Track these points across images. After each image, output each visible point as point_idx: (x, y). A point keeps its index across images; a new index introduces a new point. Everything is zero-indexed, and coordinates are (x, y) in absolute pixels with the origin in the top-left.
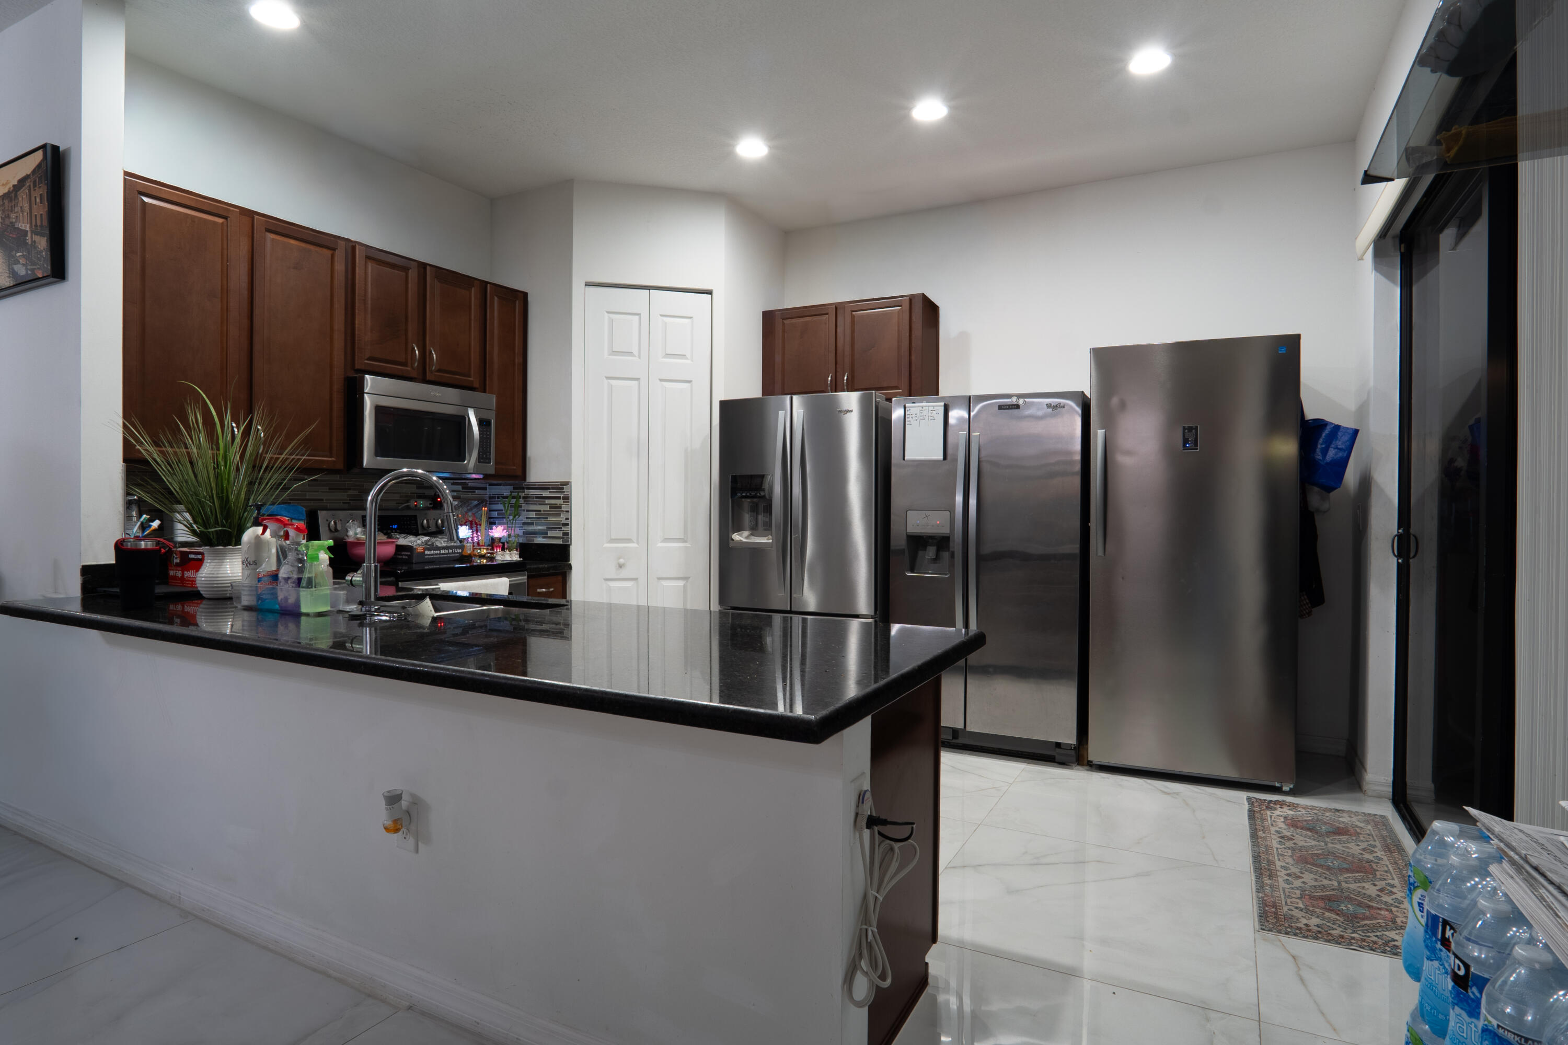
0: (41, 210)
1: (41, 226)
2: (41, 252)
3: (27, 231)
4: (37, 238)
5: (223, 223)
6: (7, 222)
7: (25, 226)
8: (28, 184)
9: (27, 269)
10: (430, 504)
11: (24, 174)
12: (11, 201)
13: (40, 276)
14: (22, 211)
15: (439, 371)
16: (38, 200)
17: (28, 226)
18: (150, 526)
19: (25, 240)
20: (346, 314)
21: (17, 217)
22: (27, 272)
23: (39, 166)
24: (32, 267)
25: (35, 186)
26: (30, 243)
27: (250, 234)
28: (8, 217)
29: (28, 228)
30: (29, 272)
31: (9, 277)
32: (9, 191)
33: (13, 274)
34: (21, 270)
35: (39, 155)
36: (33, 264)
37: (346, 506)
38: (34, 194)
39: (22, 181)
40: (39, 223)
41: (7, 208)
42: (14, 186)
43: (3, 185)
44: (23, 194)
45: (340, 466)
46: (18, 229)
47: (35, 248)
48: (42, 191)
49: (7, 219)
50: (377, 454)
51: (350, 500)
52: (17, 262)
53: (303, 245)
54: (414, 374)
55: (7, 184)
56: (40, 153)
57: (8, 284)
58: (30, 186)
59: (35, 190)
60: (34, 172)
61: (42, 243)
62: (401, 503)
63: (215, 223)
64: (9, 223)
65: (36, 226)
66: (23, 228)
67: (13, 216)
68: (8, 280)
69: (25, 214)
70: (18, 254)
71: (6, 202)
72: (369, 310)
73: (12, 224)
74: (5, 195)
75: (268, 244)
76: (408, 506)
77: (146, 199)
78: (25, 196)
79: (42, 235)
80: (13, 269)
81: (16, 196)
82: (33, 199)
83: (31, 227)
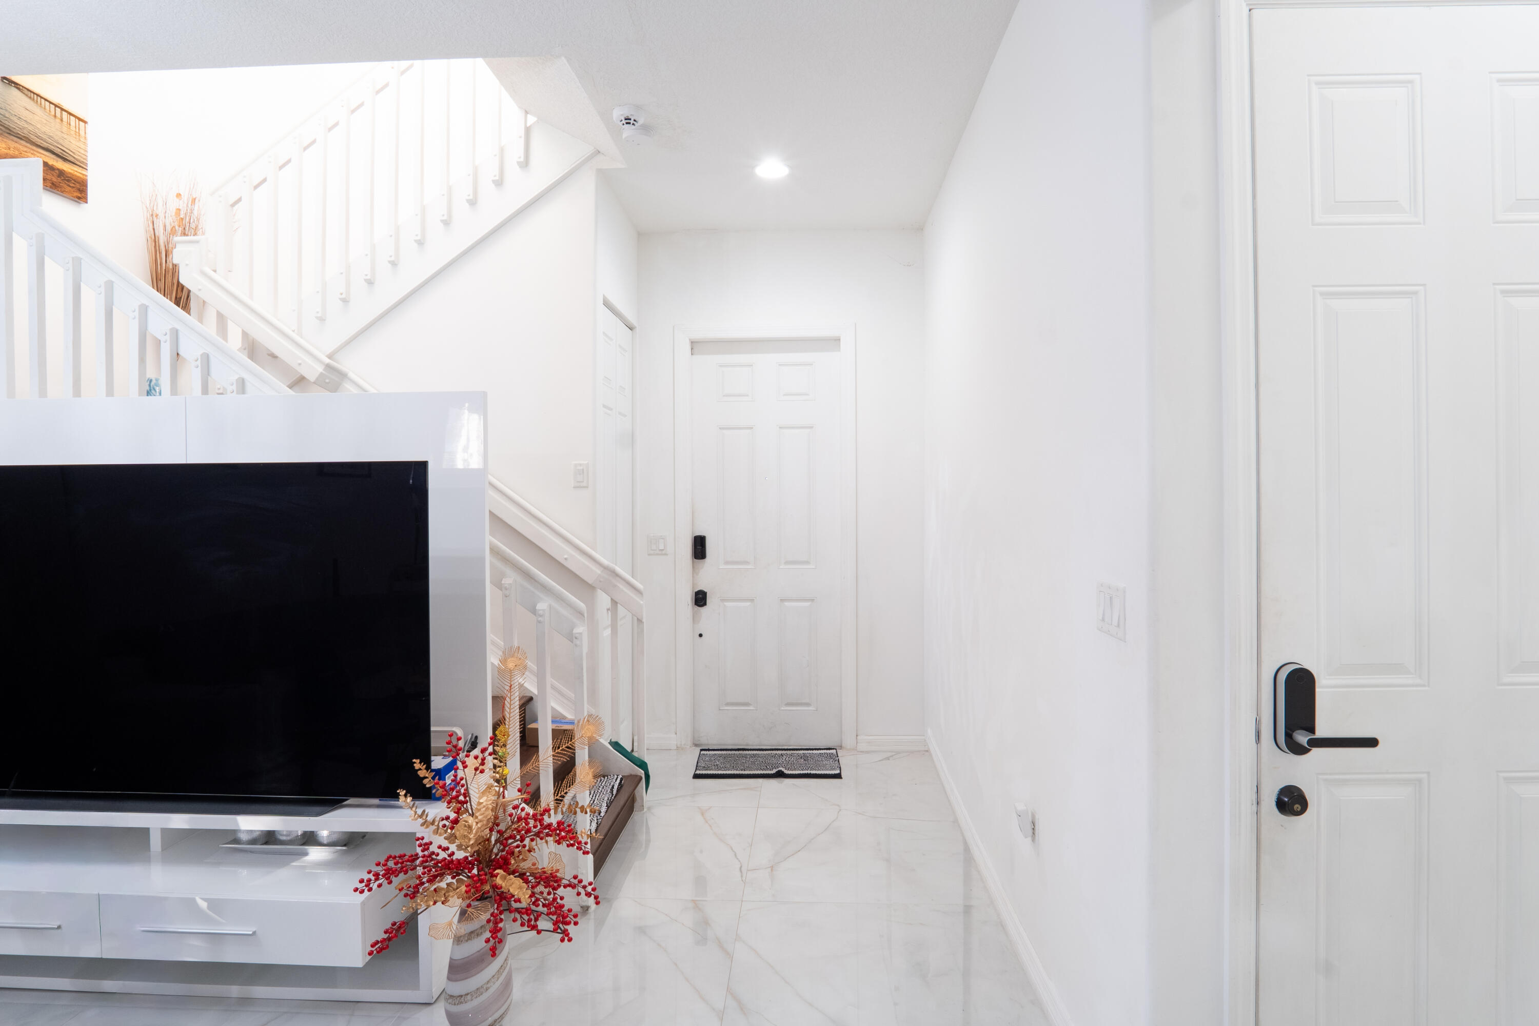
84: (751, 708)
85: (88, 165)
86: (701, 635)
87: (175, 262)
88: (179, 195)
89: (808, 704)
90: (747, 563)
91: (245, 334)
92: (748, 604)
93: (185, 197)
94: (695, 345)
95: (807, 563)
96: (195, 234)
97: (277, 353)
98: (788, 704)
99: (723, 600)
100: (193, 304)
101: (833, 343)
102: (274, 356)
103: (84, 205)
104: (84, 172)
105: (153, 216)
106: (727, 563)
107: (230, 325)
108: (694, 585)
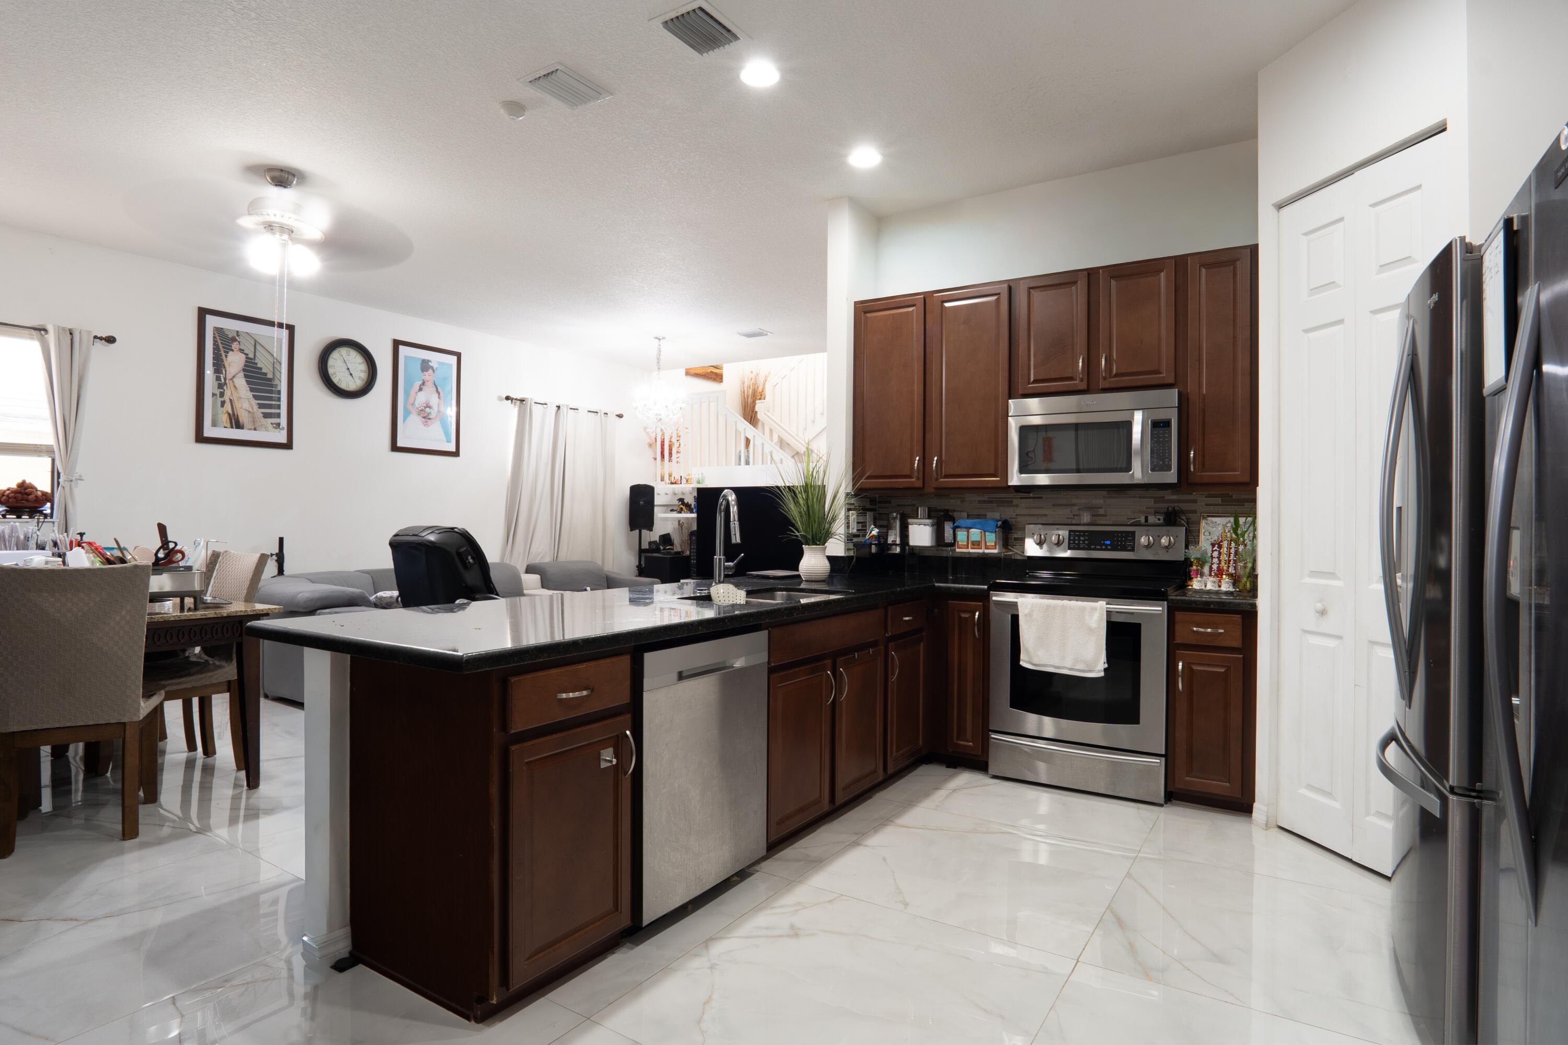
5: (913, 310)
45: (1003, 484)
50: (1021, 472)
53: (972, 301)
54: (1083, 386)
62: (1132, 519)
63: (907, 312)
76: (1137, 521)
77: (868, 315)
85: (724, 369)
87: (756, 410)
88: (752, 372)
91: (779, 436)
93: (754, 373)
96: (764, 399)
97: (789, 443)
100: (760, 425)
102: (788, 444)
103: (722, 384)
104: (720, 370)
105: (743, 383)
107: (774, 433)
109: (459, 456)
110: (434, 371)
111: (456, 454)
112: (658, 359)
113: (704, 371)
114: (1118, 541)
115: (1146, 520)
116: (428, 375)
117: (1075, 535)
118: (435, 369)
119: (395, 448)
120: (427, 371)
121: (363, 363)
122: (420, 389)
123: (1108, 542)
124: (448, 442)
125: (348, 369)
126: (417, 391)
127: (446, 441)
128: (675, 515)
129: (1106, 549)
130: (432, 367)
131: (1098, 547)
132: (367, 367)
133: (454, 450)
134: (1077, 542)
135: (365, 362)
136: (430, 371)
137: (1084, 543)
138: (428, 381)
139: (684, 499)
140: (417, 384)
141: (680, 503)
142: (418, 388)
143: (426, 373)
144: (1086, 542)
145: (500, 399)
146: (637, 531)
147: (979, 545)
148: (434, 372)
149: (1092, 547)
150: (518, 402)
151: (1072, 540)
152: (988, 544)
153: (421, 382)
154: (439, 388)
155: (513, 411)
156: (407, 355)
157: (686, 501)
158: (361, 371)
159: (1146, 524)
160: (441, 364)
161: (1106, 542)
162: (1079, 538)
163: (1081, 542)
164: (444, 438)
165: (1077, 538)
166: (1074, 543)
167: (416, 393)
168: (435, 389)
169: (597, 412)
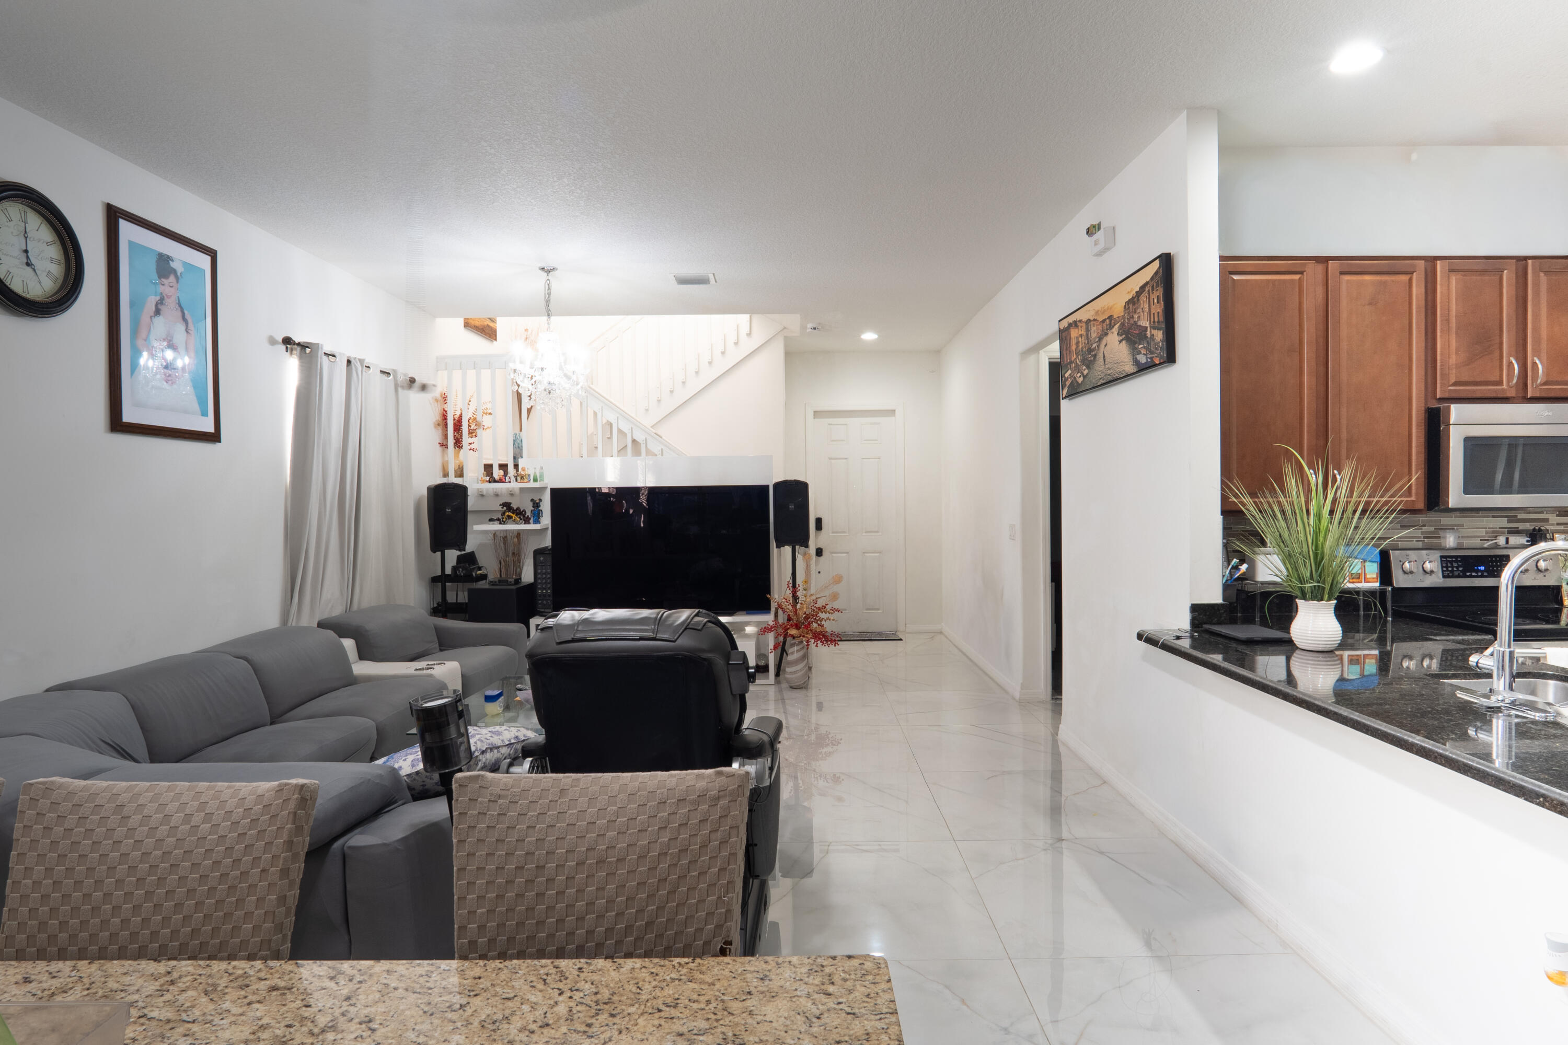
0: (1158, 308)
1: (1158, 322)
2: (1159, 343)
3: (1147, 327)
4: (1155, 332)
5: (1300, 279)
6: (1132, 322)
7: (1145, 323)
8: (1147, 289)
9: (1147, 358)
10: (1528, 541)
11: (1145, 282)
12: (1134, 304)
13: (1157, 362)
14: (1143, 312)
15: (1545, 384)
16: (1156, 301)
17: (1148, 323)
18: (1239, 569)
19: (1145, 334)
20: (1426, 340)
21: (1139, 317)
22: (1147, 360)
23: (1156, 273)
24: (1151, 356)
25: (1153, 290)
26: (1149, 336)
27: (1325, 281)
28: (1133, 317)
29: (1148, 325)
30: (1149, 360)
31: (1134, 365)
32: (1133, 297)
33: (1136, 362)
34: (1142, 359)
35: (1156, 264)
36: (1152, 353)
37: (1420, 544)
38: (1152, 296)
39: (1143, 288)
40: (1156, 319)
41: (1131, 311)
42: (1136, 292)
43: (1129, 292)
44: (1144, 298)
45: (1421, 505)
46: (1140, 326)
47: (1153, 340)
48: (1159, 292)
49: (1131, 320)
50: (1467, 491)
51: (1424, 537)
52: (1140, 353)
53: (1378, 278)
54: (1512, 393)
55: (1131, 291)
56: (1157, 262)
57: (1132, 371)
58: (1149, 290)
59: (1153, 293)
60: (1152, 279)
61: (1159, 335)
62: (1488, 540)
63: (1292, 280)
64: (1133, 323)
65: (1154, 322)
66: (1144, 325)
67: (1136, 316)
68: (1132, 367)
69: (1146, 313)
70: (1140, 346)
71: (1131, 306)
72: (1454, 329)
73: (1136, 323)
74: (1129, 300)
75: (1344, 287)
76: (1496, 543)
77: (1235, 277)
78: (1145, 299)
79: (1159, 329)
80: (1136, 358)
81: (1138, 300)
82: (1152, 300)
83: (1150, 323)
84: (847, 612)
86: (819, 572)
89: (878, 609)
90: (844, 532)
92: (845, 555)
94: (817, 414)
95: (877, 532)
98: (867, 609)
99: (832, 553)
101: (892, 412)
103: (492, 341)
104: (495, 324)
106: (833, 533)
108: (816, 545)
109: (220, 442)
110: (177, 278)
111: (214, 437)
112: (548, 301)
113: (482, 323)
114: (1493, 566)
115: (1507, 542)
116: (167, 287)
117: (1447, 560)
118: (179, 274)
119: (117, 424)
120: (167, 277)
121: (54, 242)
122: (158, 312)
123: (1482, 568)
124: (203, 415)
125: (26, 251)
126: (152, 314)
127: (199, 413)
128: (496, 527)
129: (1482, 576)
130: (174, 271)
131: (1474, 574)
132: (62, 252)
133: (211, 429)
134: (1450, 569)
135: (58, 243)
136: (172, 278)
137: (1458, 570)
138: (169, 297)
139: (510, 503)
140: (152, 300)
141: (505, 508)
142: (154, 309)
143: (165, 281)
144: (1461, 569)
145: (272, 341)
146: (439, 553)
147: (1359, 578)
148: (177, 282)
149: (1468, 574)
150: (299, 349)
151: (1444, 567)
152: (1368, 576)
153: (158, 298)
154: (186, 312)
155: (292, 365)
156: (133, 239)
157: (514, 506)
158: (52, 260)
159: (1507, 546)
160: (189, 267)
161: (1479, 568)
162: (1452, 564)
163: (1455, 569)
164: (196, 407)
165: (1449, 565)
166: (1447, 570)
167: (151, 317)
168: (179, 314)
169: (389, 374)
